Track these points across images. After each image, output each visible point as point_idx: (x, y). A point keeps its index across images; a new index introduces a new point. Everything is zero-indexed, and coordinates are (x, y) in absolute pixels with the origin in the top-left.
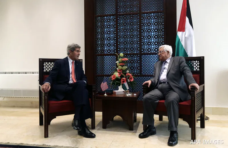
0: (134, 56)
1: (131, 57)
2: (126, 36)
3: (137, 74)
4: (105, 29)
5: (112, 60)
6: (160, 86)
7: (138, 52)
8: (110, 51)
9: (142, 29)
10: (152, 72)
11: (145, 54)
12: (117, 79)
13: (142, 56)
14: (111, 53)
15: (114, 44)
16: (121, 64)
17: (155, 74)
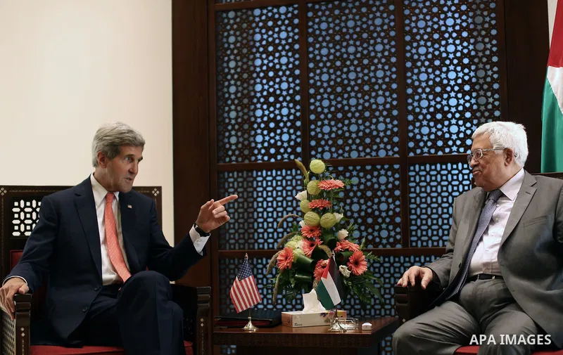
0: (378, 170)
1: (366, 172)
2: (344, 87)
3: (393, 245)
4: (255, 58)
5: (284, 188)
6: (468, 289)
7: (395, 153)
8: (278, 148)
9: (408, 55)
10: (443, 235)
11: (422, 161)
12: (299, 266)
13: (412, 168)
14: (283, 158)
15: (293, 122)
16: (317, 203)
17: (453, 244)
